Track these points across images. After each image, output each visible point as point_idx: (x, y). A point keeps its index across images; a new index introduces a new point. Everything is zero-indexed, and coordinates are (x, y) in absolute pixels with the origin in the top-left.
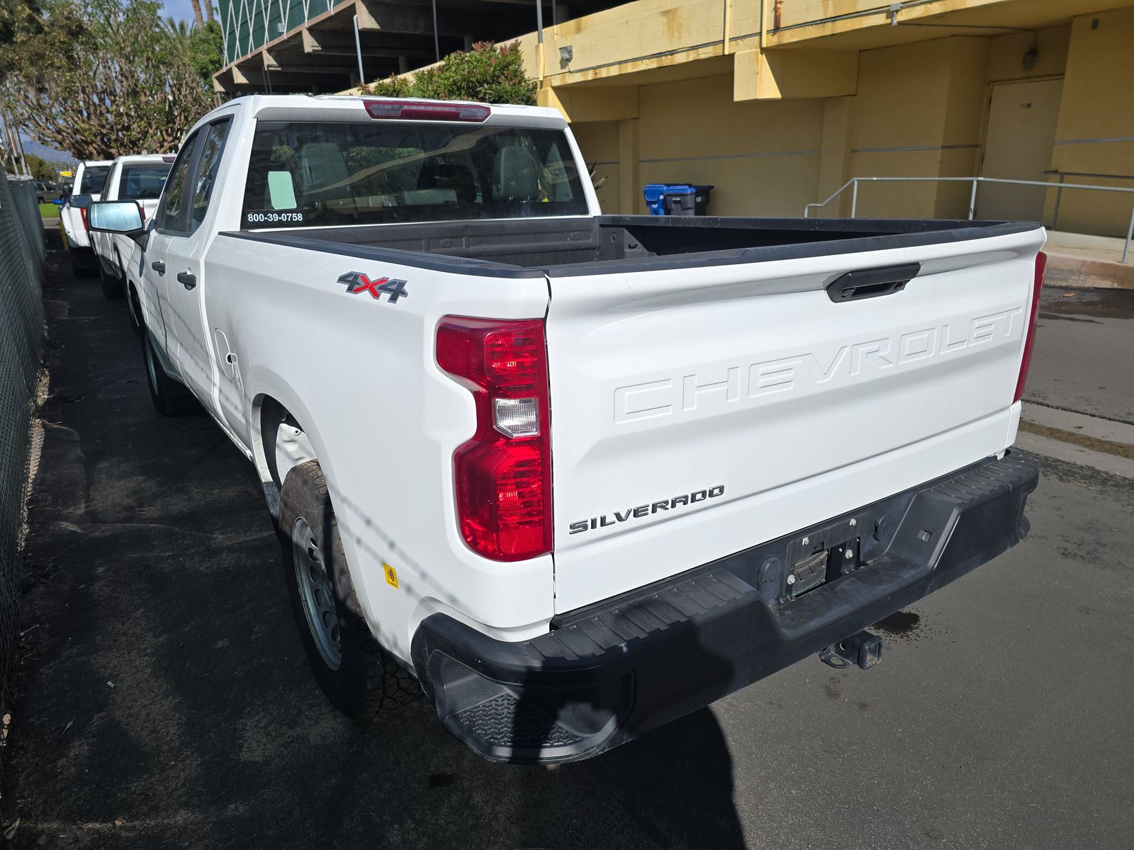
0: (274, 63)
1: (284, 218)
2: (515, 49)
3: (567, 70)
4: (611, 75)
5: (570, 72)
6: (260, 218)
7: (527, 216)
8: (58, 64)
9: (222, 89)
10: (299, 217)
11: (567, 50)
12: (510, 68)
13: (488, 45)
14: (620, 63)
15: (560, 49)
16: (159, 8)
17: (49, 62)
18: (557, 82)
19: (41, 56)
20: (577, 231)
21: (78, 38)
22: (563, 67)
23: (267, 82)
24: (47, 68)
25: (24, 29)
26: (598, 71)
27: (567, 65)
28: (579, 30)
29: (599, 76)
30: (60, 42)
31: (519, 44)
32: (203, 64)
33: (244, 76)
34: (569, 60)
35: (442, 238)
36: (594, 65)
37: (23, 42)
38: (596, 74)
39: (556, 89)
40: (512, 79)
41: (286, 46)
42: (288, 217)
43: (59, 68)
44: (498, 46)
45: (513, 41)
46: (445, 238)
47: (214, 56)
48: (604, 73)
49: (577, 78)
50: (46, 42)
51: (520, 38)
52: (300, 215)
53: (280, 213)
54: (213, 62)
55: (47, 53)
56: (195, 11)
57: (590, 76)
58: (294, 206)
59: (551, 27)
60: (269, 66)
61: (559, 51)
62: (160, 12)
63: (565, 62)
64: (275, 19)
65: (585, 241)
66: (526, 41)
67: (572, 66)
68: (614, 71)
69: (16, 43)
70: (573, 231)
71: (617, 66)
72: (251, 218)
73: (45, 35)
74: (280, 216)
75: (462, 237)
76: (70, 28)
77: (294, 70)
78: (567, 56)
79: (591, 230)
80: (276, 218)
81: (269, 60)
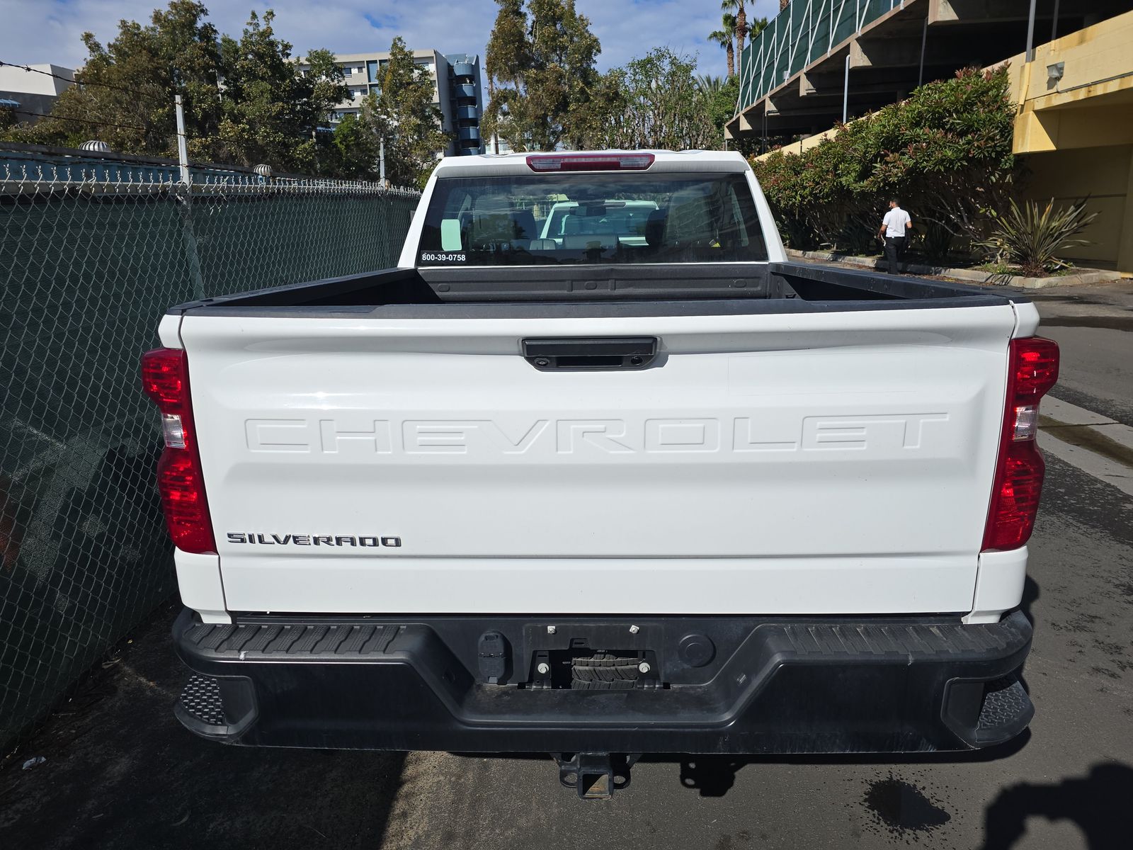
0: (775, 109)
1: (450, 258)
2: (1003, 73)
3: (1054, 90)
4: (1108, 91)
5: (1058, 92)
6: (431, 257)
7: (689, 262)
8: (594, 126)
9: (731, 137)
10: (463, 258)
11: (1059, 68)
12: (990, 93)
13: (973, 71)
14: (1122, 76)
15: (1048, 67)
16: (692, 69)
17: (588, 125)
18: (1040, 105)
19: (584, 120)
20: (742, 278)
21: (613, 103)
22: (1049, 88)
23: (765, 128)
24: (586, 129)
25: (578, 100)
26: (1092, 88)
27: (1056, 84)
28: (1082, 41)
29: (1092, 94)
30: (600, 107)
31: (1009, 66)
32: (718, 115)
33: (749, 123)
34: (1058, 79)
35: (586, 280)
36: (1089, 82)
37: (574, 110)
38: (1090, 91)
39: (1037, 113)
40: (988, 106)
41: (787, 92)
42: (453, 257)
43: (595, 129)
44: (984, 70)
45: (1002, 63)
46: (589, 280)
47: (729, 107)
48: (1099, 90)
49: (1067, 98)
50: (589, 109)
51: (1010, 60)
52: (464, 256)
53: (447, 254)
54: (728, 112)
55: (588, 117)
56: (729, 67)
57: (1082, 95)
58: (460, 248)
59: (1049, 43)
60: (769, 112)
61: (1047, 69)
62: (693, 73)
63: (1052, 82)
64: (783, 67)
65: (752, 289)
66: (1017, 61)
67: (1060, 85)
68: (1113, 87)
69: (569, 111)
70: (737, 278)
71: (1118, 80)
72: (425, 257)
73: (590, 103)
74: (447, 256)
75: (608, 280)
76: (608, 95)
77: (792, 114)
78: (1056, 74)
79: (759, 278)
80: (444, 258)
81: (770, 107)
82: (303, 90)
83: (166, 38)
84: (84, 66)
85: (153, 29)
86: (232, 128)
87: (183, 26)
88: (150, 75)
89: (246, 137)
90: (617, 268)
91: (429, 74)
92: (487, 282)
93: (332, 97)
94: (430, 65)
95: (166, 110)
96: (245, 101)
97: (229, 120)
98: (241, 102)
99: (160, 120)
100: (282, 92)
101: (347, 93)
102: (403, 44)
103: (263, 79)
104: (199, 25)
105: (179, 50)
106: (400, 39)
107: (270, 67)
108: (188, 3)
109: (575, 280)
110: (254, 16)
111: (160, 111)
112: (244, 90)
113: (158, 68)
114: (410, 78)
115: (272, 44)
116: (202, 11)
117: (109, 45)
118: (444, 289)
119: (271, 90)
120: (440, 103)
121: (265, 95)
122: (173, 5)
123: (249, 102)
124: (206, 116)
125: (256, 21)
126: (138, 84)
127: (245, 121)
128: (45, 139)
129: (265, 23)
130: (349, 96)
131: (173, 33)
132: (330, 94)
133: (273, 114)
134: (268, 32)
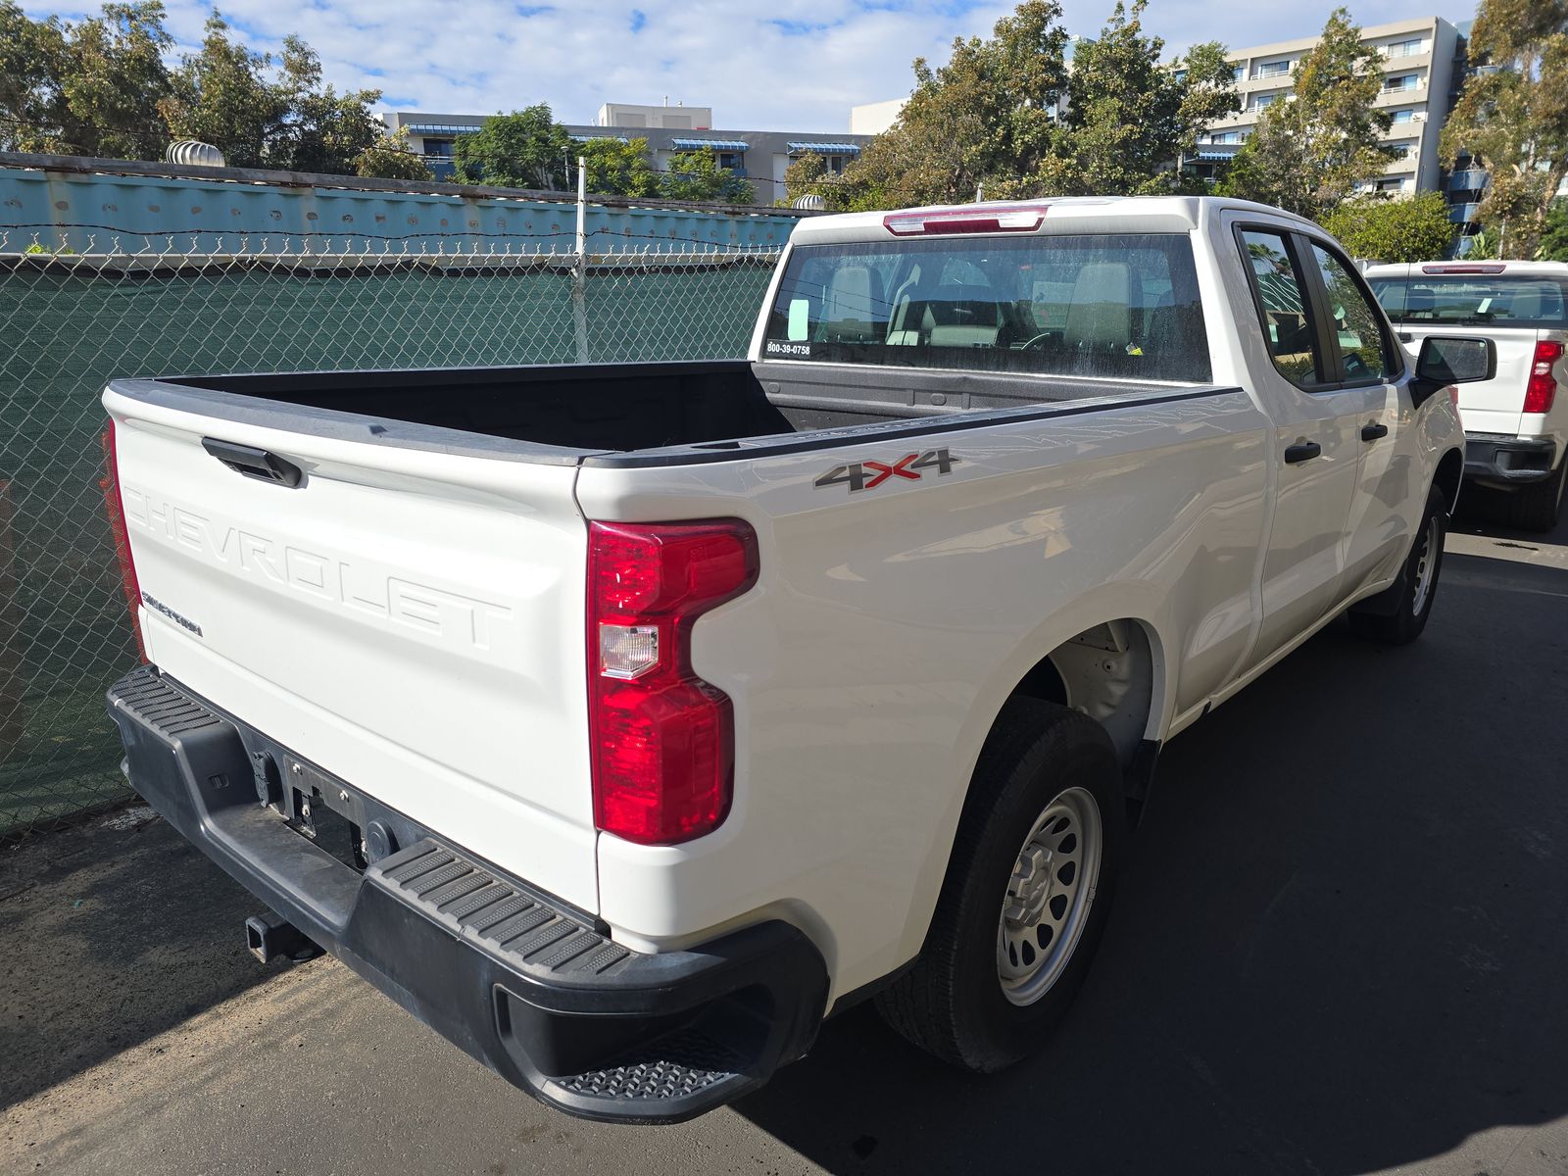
1: (795, 349)
10: (807, 351)
42: (798, 348)
52: (808, 348)
53: (792, 344)
58: (805, 337)
72: (768, 347)
74: (792, 347)
80: (787, 349)
82: (1170, 103)
83: (1004, 52)
84: (910, 99)
85: (995, 44)
86: (1055, 164)
87: (1026, 34)
88: (971, 104)
89: (1070, 175)
90: (971, 376)
91: (1382, 60)
92: (818, 384)
93: (1207, 110)
94: (1422, 42)
95: (980, 147)
96: (1085, 126)
97: (1054, 155)
98: (1079, 129)
99: (971, 160)
100: (1136, 110)
101: (1233, 103)
102: (1347, 18)
103: (1114, 94)
104: (1048, 31)
105: (1016, 67)
106: (1343, 11)
107: (1128, 77)
108: (1038, 4)
109: (919, 390)
110: (1120, 7)
111: (974, 148)
112: (1086, 112)
113: (981, 94)
114: (1346, 69)
115: (1136, 44)
116: (1056, 12)
117: (939, 71)
118: (773, 390)
119: (1120, 109)
120: (1427, 102)
121: (1111, 117)
122: (1021, 9)
123: (1089, 127)
124: (1029, 150)
125: (1121, 15)
126: (954, 116)
127: (1075, 154)
128: (848, 190)
129: (1133, 16)
130: (1236, 107)
131: (1015, 46)
132: (1204, 106)
133: (1116, 142)
134: (1136, 27)
